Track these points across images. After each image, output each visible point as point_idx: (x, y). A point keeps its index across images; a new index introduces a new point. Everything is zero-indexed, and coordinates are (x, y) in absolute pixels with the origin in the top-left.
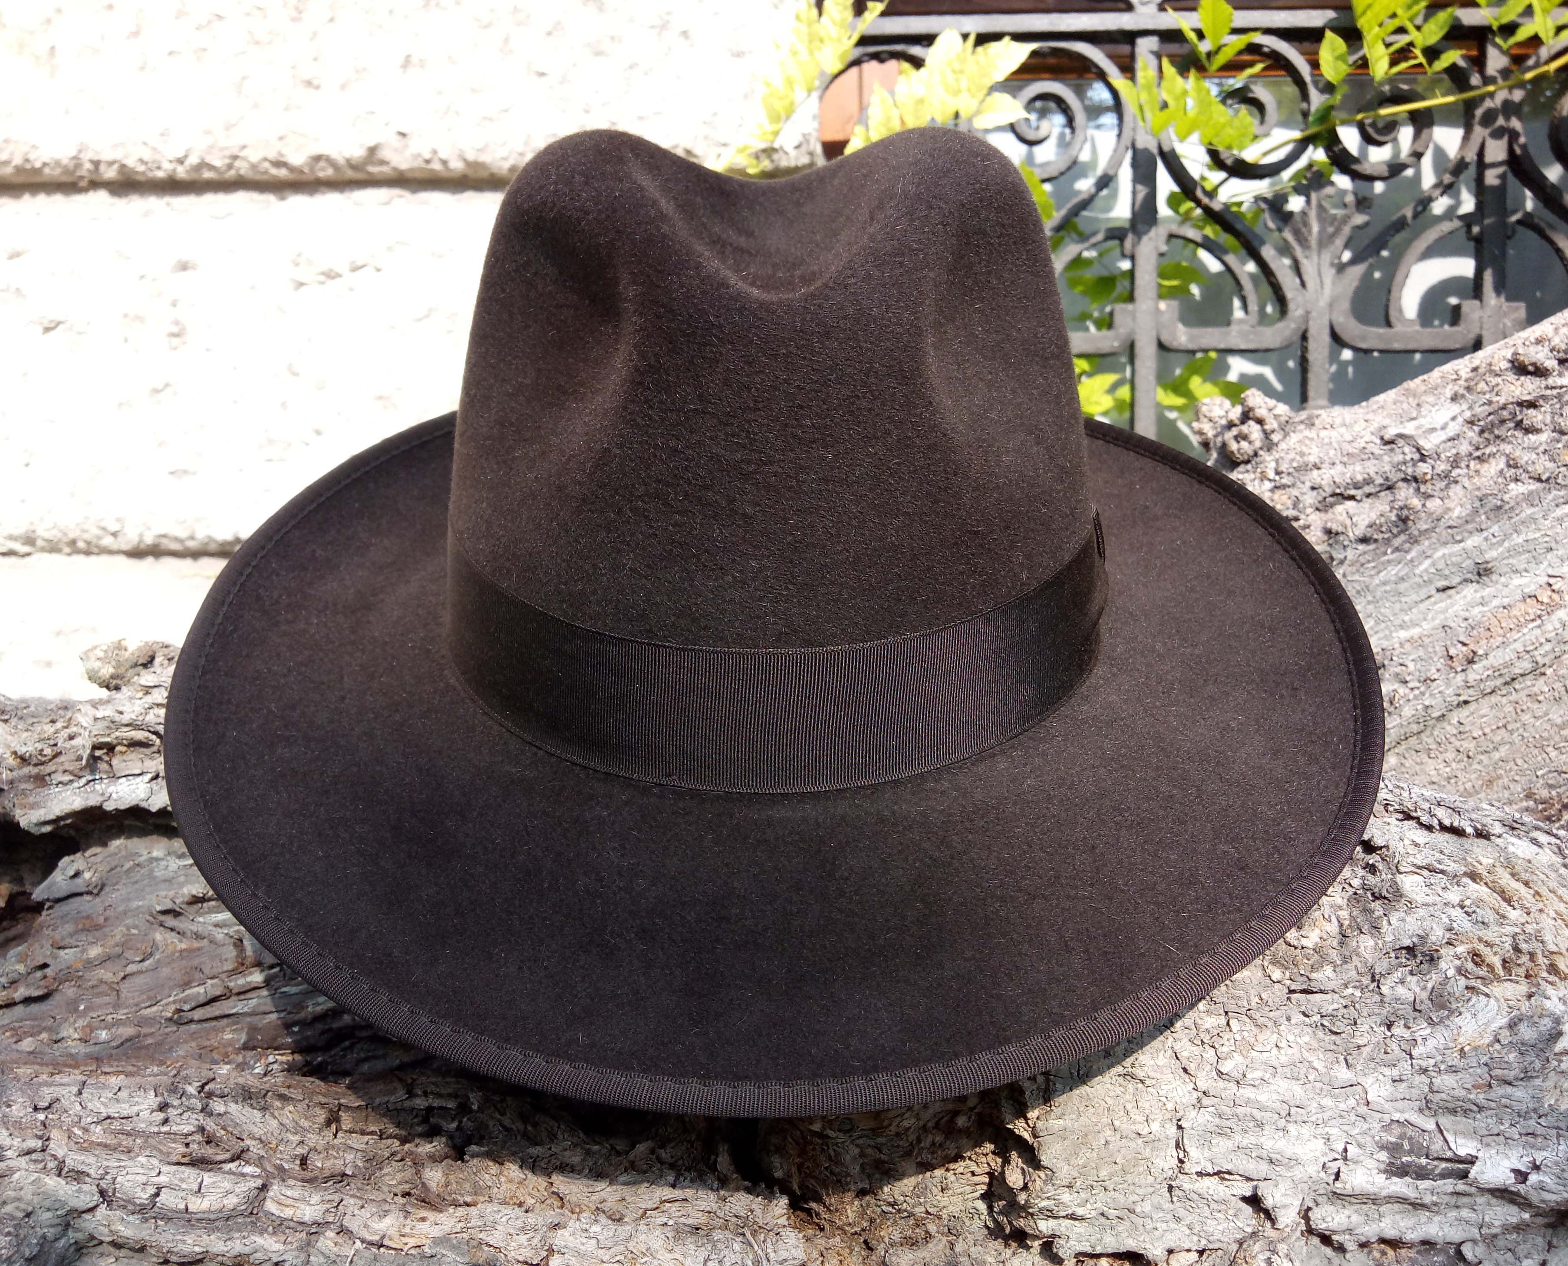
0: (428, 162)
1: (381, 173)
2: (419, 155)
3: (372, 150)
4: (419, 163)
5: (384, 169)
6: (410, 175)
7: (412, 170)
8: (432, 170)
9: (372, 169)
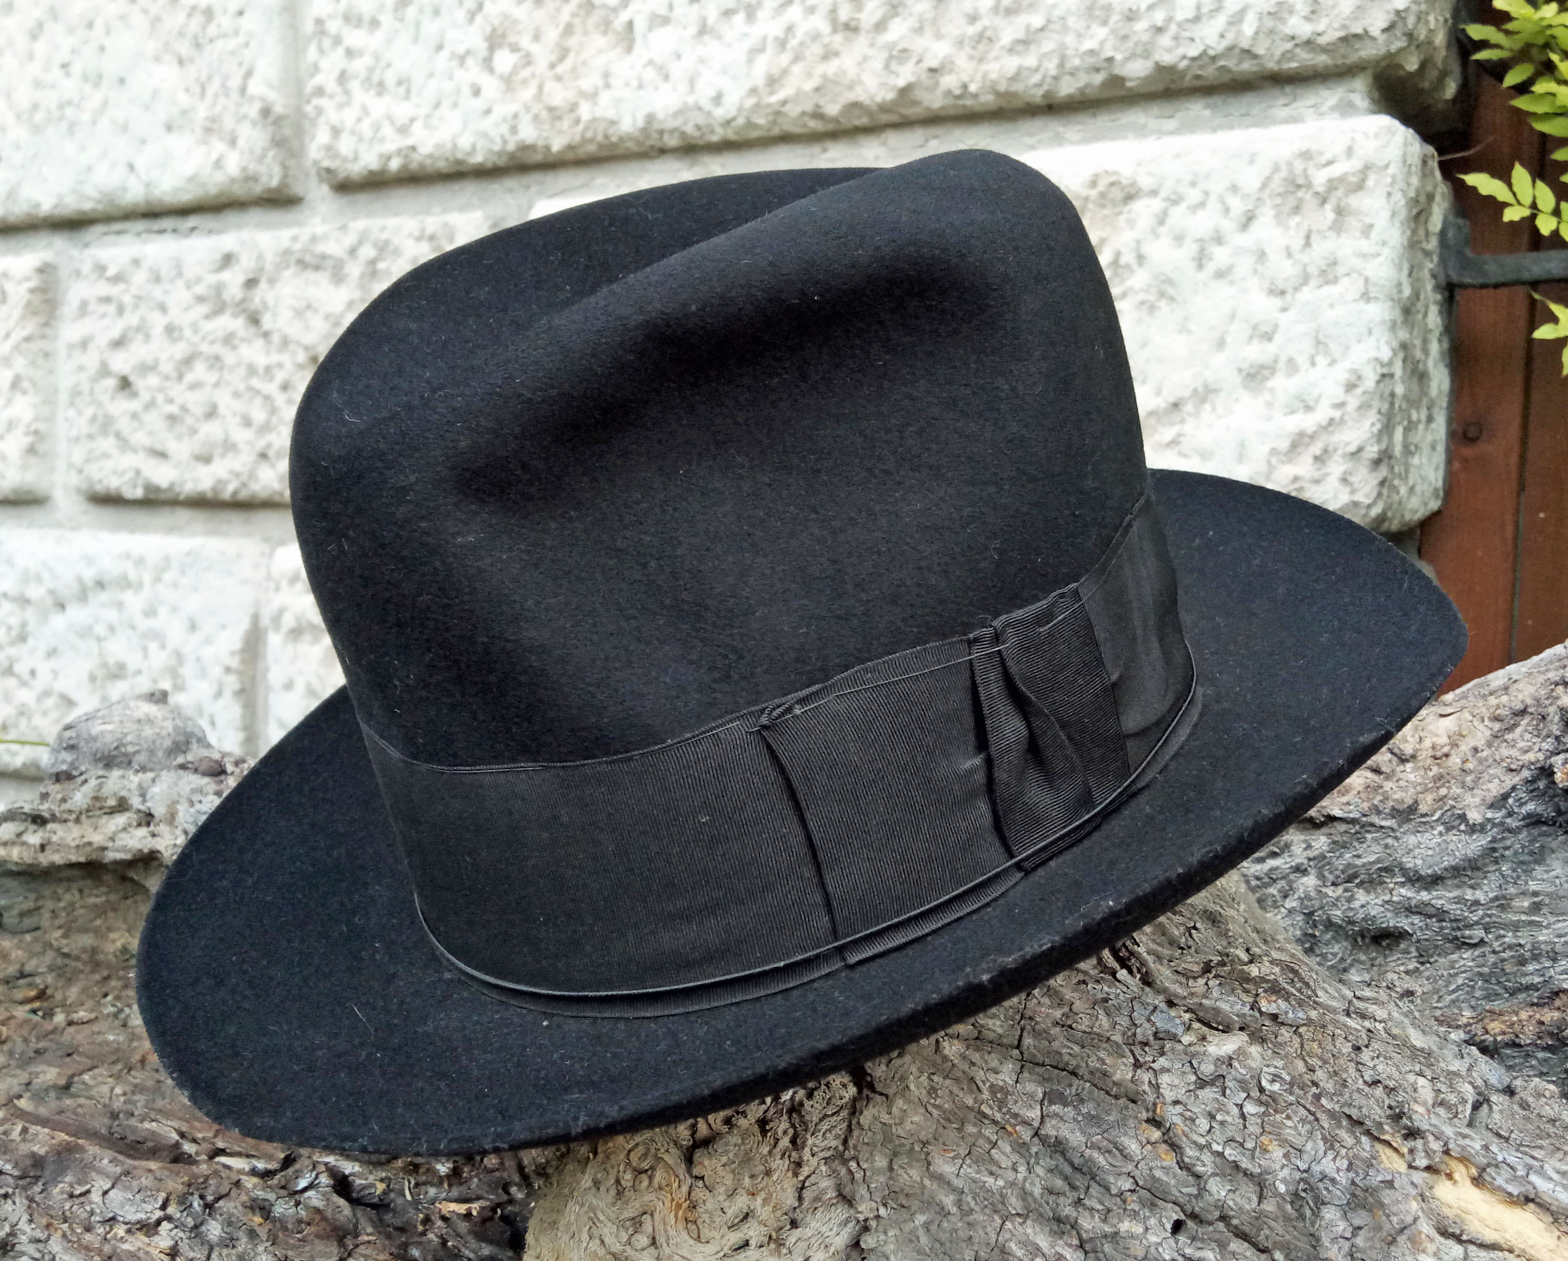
0: (958, 98)
1: (915, 114)
2: (949, 91)
3: (905, 91)
4: (949, 101)
5: (917, 109)
6: (943, 113)
7: (942, 108)
8: (964, 106)
9: (905, 110)
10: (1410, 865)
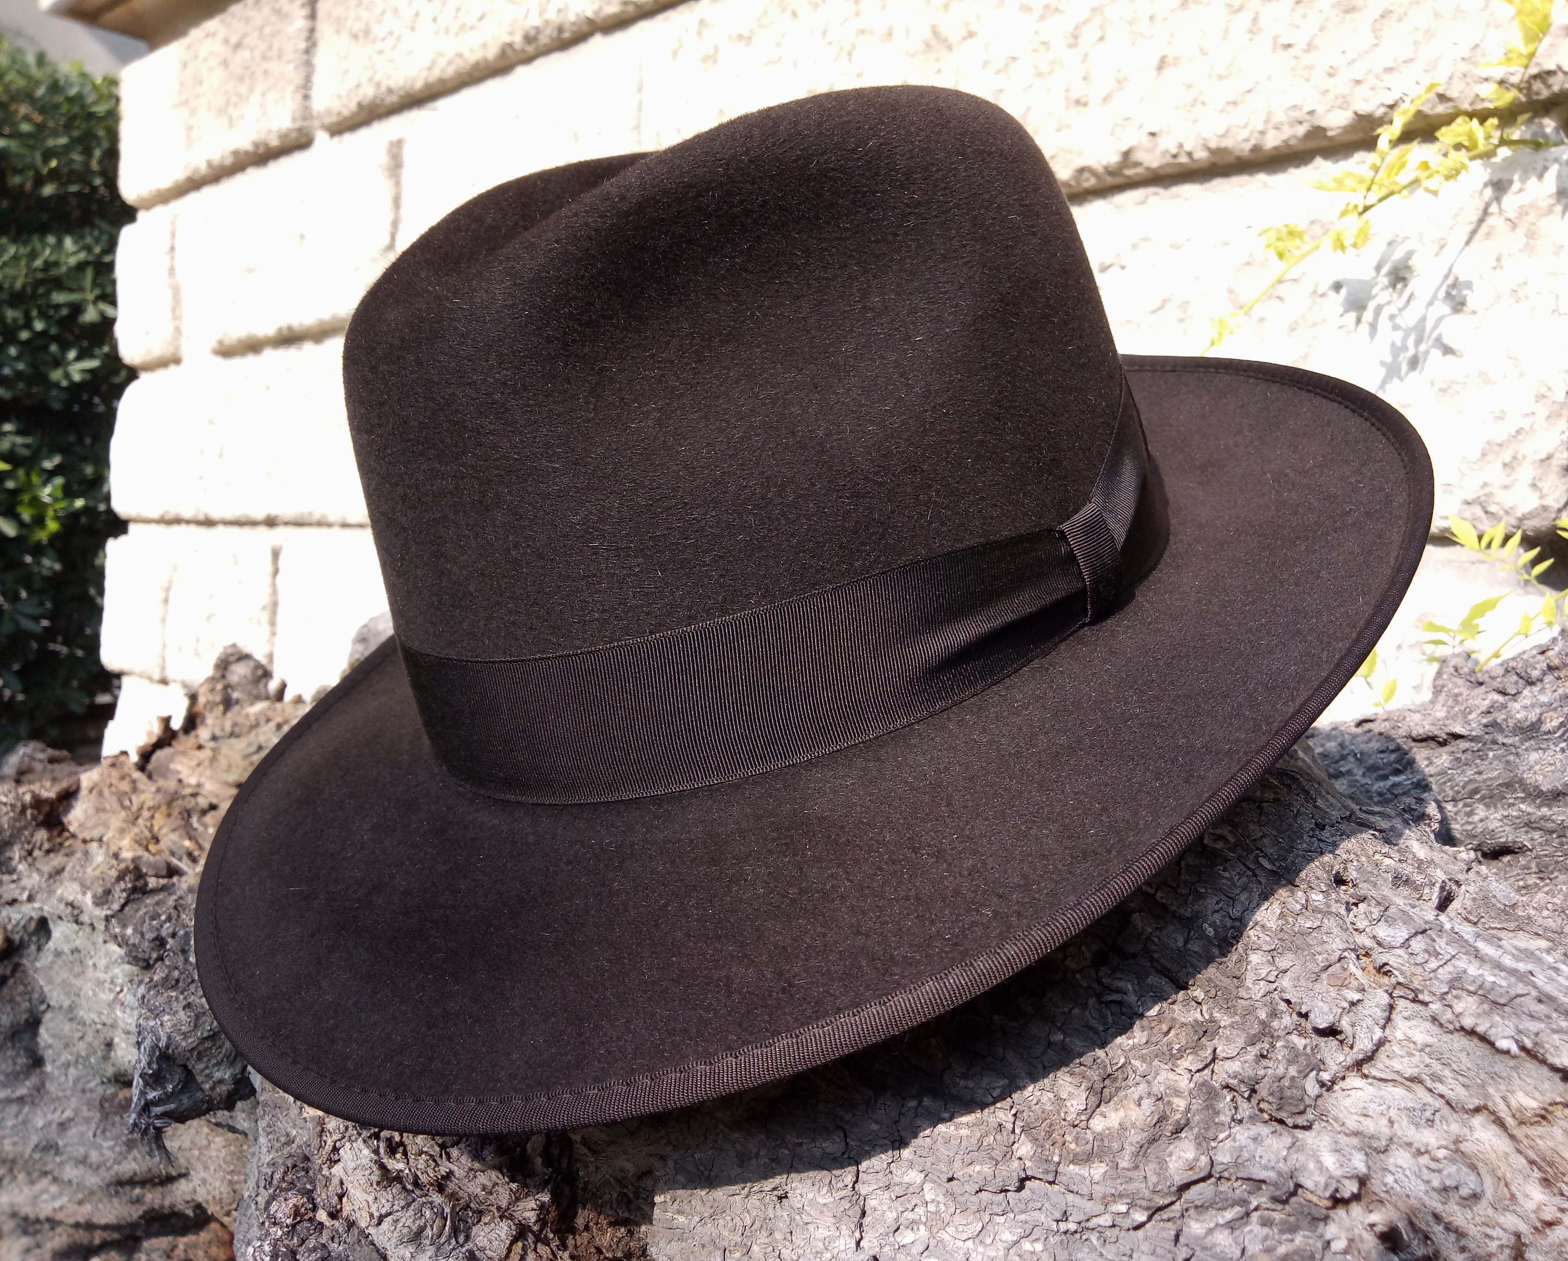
0: (1175, 156)
1: (1137, 174)
2: (1167, 151)
3: (1126, 154)
4: (1168, 159)
5: (1139, 170)
6: (1161, 172)
7: (1161, 167)
8: (1180, 164)
9: (1129, 172)
10: (1532, 781)
